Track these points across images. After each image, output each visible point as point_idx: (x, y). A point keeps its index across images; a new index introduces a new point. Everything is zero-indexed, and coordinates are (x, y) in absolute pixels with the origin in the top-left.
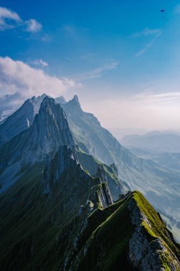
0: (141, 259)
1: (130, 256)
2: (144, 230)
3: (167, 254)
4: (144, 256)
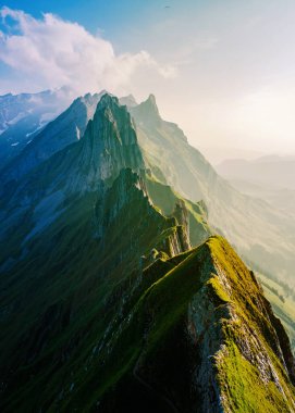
0: (203, 333)
1: (189, 327)
2: (211, 290)
3: (236, 326)
4: (207, 328)
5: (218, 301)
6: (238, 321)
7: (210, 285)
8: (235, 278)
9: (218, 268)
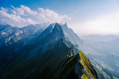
0: (78, 72)
1: (75, 71)
3: (85, 71)
5: (81, 65)
6: (86, 70)
7: (79, 62)
8: (85, 61)
9: (81, 58)
